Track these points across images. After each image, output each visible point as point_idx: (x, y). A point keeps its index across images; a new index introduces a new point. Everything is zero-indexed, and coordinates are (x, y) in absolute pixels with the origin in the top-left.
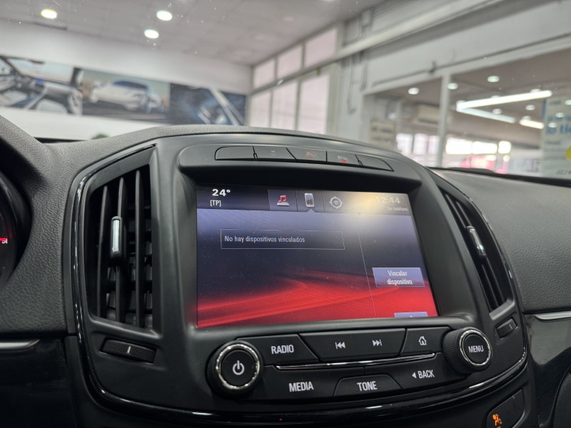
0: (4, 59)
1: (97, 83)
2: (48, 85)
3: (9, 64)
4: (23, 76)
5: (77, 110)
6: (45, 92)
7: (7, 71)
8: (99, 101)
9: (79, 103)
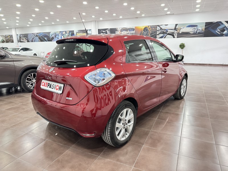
0: (159, 26)
1: (182, 28)
2: (169, 31)
3: (160, 27)
4: (163, 30)
5: (176, 36)
6: (168, 33)
7: (159, 29)
8: (182, 33)
9: (176, 34)
